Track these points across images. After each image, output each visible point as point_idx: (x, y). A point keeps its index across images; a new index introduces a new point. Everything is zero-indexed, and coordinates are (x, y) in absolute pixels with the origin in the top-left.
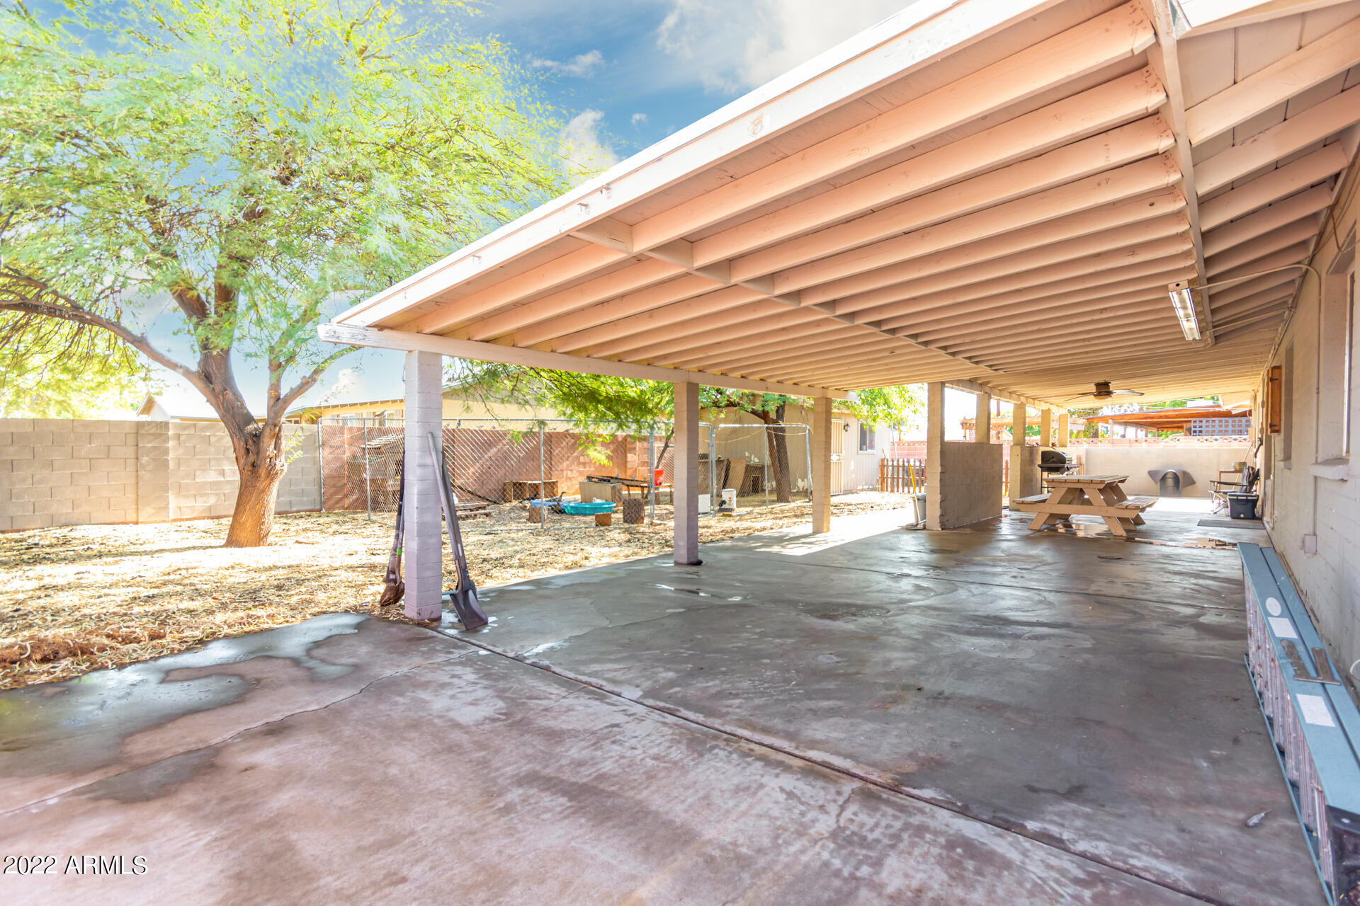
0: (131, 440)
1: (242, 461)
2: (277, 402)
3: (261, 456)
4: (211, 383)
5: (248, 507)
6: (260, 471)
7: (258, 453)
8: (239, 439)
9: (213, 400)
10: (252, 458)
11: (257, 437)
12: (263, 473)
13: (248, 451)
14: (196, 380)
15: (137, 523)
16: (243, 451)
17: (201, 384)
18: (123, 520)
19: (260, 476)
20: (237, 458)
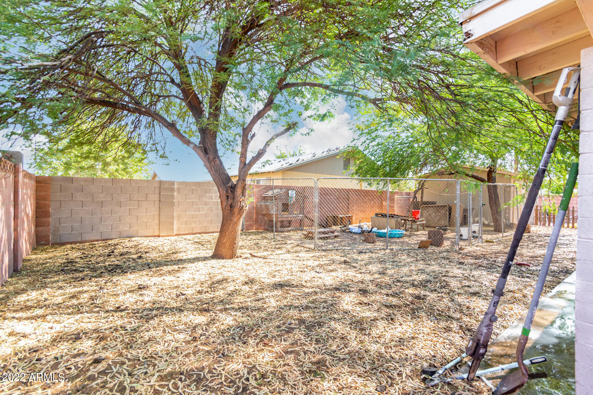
0: (157, 191)
1: (224, 204)
2: (245, 167)
3: (235, 200)
4: (207, 154)
5: (227, 233)
6: (235, 210)
7: (234, 199)
8: (223, 190)
9: (208, 164)
10: (230, 201)
11: (233, 188)
12: (236, 210)
13: (228, 197)
14: (200, 152)
15: (159, 236)
16: (225, 197)
17: (202, 154)
18: (152, 234)
19: (234, 213)
20: (221, 201)
